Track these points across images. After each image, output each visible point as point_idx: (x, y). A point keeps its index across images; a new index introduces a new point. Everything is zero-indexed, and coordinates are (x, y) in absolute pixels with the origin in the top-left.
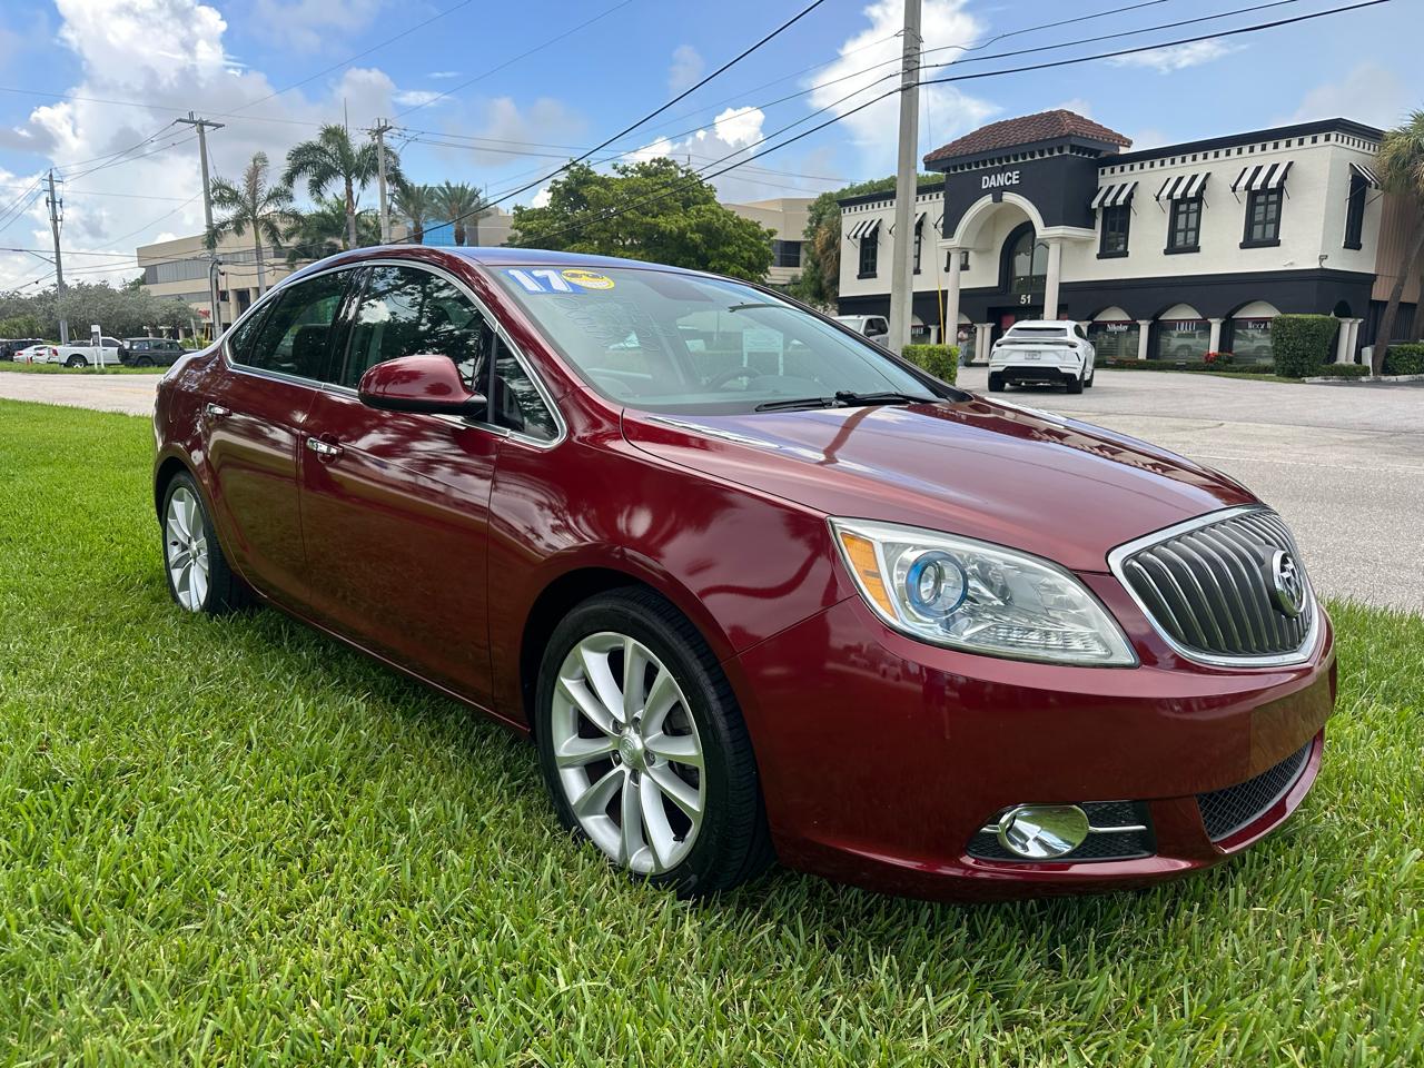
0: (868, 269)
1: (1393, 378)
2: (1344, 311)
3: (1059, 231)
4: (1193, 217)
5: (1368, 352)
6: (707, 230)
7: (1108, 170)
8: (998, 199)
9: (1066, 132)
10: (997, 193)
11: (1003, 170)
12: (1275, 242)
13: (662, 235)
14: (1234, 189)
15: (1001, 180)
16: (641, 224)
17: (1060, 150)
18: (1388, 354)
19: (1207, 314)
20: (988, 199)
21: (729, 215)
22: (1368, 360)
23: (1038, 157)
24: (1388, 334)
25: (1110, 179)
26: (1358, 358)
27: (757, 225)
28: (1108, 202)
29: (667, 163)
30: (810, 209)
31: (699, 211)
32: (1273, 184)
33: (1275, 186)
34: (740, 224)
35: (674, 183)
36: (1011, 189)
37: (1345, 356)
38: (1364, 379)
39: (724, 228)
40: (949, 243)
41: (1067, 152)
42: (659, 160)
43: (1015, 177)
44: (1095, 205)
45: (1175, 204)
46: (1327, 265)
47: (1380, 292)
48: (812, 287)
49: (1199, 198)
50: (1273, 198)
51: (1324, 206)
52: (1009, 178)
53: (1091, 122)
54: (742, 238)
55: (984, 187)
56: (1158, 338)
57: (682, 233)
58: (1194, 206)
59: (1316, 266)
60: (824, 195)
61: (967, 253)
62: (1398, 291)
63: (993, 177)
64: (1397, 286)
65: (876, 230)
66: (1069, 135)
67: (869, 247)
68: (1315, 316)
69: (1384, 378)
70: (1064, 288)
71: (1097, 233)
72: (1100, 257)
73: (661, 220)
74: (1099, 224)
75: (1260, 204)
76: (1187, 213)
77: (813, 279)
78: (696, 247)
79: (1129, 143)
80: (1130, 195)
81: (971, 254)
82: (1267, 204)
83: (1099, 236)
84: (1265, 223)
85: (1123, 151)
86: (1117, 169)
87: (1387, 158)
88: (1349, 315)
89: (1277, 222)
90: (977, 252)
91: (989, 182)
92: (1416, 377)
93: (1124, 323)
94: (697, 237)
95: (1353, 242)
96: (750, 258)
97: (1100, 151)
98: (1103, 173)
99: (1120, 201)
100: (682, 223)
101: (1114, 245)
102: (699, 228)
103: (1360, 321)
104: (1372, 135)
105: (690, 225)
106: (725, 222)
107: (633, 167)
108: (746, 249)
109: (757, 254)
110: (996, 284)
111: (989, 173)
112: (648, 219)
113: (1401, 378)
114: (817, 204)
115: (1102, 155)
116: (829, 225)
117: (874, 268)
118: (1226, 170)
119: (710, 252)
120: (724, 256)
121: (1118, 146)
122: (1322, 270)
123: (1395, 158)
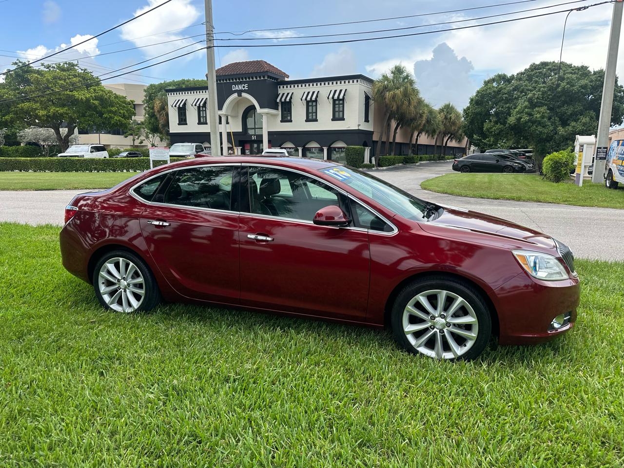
0: (183, 121)
1: (382, 168)
2: (365, 145)
3: (266, 110)
4: (314, 108)
5: (373, 159)
6: (100, 99)
7: (281, 87)
8: (240, 95)
9: (266, 70)
10: (239, 93)
11: (241, 83)
12: (343, 119)
13: (77, 100)
14: (328, 98)
15: (240, 87)
16: (64, 94)
17: (264, 77)
18: (379, 160)
19: (322, 145)
20: (236, 95)
21: (110, 92)
22: (374, 162)
23: (255, 79)
24: (379, 153)
25: (282, 90)
26: (371, 161)
27: (125, 98)
28: (283, 100)
29: (73, 65)
30: (145, 91)
31: (95, 90)
32: (341, 97)
33: (342, 98)
34: (116, 97)
35: (79, 75)
36: (245, 91)
37: (366, 161)
38: (373, 169)
39: (109, 99)
40: (220, 112)
41: (266, 78)
42: (69, 64)
43: (246, 87)
44: (278, 100)
45: (308, 102)
46: (361, 128)
47: (375, 138)
48: (150, 126)
49: (316, 101)
50: (341, 102)
51: (358, 107)
52: (244, 87)
53: (273, 67)
54: (118, 103)
55: (233, 90)
56: (305, 153)
57: (88, 100)
58: (314, 104)
59: (357, 128)
60: (151, 85)
61: (227, 117)
62: (381, 138)
63: (237, 86)
64: (380, 136)
65: (185, 104)
66: (267, 71)
67: (182, 112)
68: (359, 147)
69: (379, 168)
70: (270, 134)
71: (279, 112)
72: (281, 121)
73: (75, 93)
74: (280, 108)
75: (337, 104)
76: (312, 106)
77: (150, 123)
78: (96, 107)
79: (288, 77)
80: (291, 98)
81: (229, 117)
82: (339, 104)
83: (280, 113)
84: (339, 111)
85: (286, 79)
86: (285, 86)
87: (376, 90)
88: (367, 146)
89: (343, 111)
90: (232, 116)
91: (235, 88)
92: (388, 167)
93: (292, 148)
94: (96, 102)
95: (367, 120)
96: (124, 113)
97: (278, 79)
98: (280, 88)
99: (288, 99)
100: (88, 96)
101: (286, 117)
102: (96, 98)
103: (370, 148)
104: (370, 81)
105: (91, 96)
106: (110, 96)
107: (54, 65)
108: (121, 109)
109: (127, 111)
110: (241, 131)
111: (235, 84)
112: (68, 92)
113: (384, 168)
114: (148, 89)
115: (279, 80)
116: (161, 100)
117: (185, 120)
118: (325, 90)
119: (103, 110)
120: (111, 112)
121: (284, 77)
122: (359, 130)
123: (378, 90)
